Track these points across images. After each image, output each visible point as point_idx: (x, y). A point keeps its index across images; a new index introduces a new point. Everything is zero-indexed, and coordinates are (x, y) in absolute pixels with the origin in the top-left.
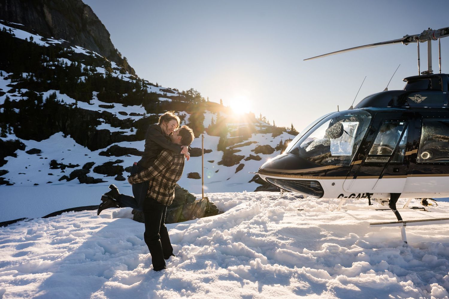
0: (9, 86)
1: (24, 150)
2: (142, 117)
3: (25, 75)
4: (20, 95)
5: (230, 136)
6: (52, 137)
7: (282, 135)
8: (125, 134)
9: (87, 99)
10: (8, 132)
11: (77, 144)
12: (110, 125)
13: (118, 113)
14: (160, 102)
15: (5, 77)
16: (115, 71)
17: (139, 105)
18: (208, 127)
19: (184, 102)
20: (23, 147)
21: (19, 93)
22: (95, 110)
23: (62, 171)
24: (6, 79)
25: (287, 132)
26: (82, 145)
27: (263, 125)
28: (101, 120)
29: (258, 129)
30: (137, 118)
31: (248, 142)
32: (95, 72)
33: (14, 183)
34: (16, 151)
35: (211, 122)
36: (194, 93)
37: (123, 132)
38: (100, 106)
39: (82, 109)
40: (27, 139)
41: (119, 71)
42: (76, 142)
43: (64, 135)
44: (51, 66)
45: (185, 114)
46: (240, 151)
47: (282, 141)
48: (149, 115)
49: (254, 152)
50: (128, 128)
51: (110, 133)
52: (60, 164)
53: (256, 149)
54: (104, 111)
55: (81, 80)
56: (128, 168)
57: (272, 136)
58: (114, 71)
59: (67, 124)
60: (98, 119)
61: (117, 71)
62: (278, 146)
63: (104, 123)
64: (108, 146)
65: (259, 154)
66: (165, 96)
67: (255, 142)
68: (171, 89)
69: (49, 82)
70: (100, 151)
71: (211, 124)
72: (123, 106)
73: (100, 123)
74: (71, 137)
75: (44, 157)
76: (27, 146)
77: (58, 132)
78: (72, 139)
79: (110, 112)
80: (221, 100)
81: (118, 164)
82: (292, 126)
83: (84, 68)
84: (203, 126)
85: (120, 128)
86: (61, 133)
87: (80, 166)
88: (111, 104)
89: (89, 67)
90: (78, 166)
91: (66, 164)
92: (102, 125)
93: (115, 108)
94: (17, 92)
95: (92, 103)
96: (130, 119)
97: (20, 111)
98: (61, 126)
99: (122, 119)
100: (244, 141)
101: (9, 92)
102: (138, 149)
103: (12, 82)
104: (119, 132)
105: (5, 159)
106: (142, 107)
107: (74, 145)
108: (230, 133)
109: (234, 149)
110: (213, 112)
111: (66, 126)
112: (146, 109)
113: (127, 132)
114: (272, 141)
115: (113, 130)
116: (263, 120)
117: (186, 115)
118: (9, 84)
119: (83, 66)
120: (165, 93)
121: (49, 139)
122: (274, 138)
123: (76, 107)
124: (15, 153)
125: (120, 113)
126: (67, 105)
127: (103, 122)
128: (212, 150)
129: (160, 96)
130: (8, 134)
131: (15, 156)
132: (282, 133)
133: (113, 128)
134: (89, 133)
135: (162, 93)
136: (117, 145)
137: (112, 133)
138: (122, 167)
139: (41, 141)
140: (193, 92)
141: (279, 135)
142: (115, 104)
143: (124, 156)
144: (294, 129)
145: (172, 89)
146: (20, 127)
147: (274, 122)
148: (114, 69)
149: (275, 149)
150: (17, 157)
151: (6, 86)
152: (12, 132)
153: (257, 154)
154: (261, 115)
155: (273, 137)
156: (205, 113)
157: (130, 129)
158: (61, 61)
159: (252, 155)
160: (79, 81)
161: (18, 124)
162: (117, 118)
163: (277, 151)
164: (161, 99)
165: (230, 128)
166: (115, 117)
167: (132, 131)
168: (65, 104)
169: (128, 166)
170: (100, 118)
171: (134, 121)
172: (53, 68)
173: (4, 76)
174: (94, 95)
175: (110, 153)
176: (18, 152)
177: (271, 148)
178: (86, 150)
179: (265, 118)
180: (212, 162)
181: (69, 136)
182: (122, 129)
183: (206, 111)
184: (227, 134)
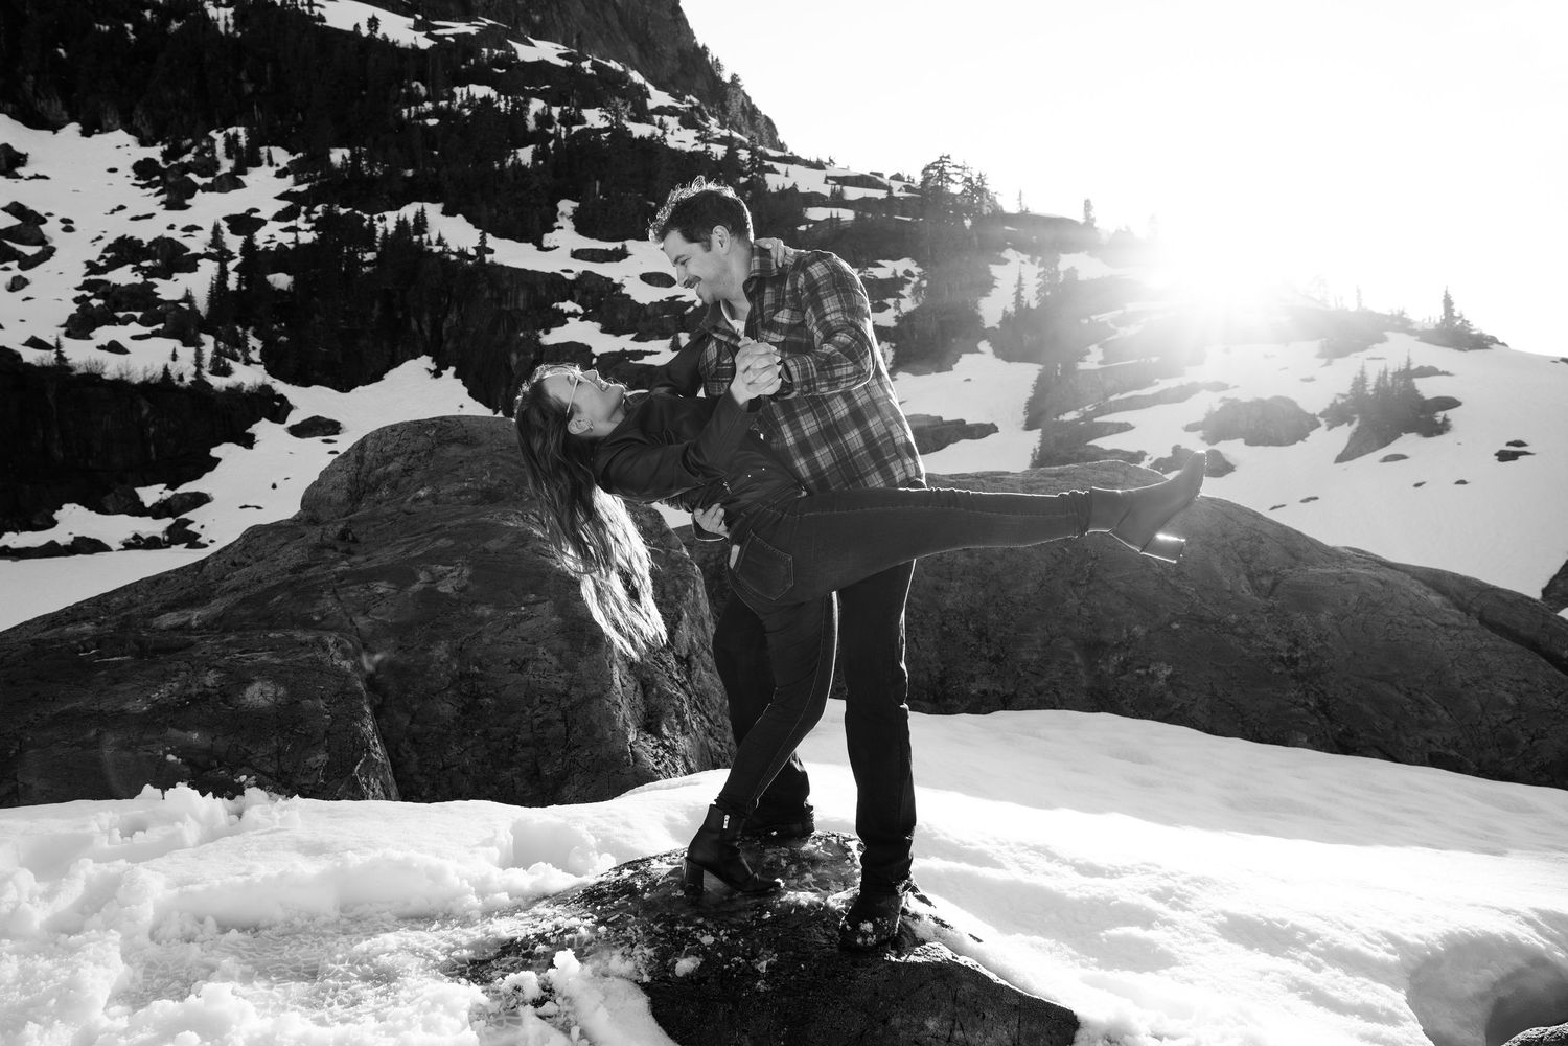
0: (282, 197)
1: (283, 421)
3: (338, 156)
4: (308, 226)
5: (1099, 363)
6: (392, 376)
7: (1375, 349)
8: (647, 360)
9: (533, 230)
10: (240, 358)
11: (469, 401)
12: (597, 326)
13: (638, 278)
14: (809, 225)
15: (280, 168)
16: (661, 120)
18: (1000, 323)
19: (909, 219)
21: (308, 220)
22: (548, 270)
24: (281, 174)
25: (1412, 332)
26: (488, 404)
28: (568, 306)
31: (1181, 388)
32: (575, 128)
33: (212, 541)
34: (254, 426)
35: (1013, 299)
36: (951, 176)
37: (641, 354)
38: (577, 255)
39: (502, 266)
40: (305, 381)
41: (677, 119)
43: (433, 367)
44: (428, 115)
45: (908, 273)
46: (1124, 427)
47: (1362, 373)
49: (1199, 433)
50: (663, 336)
51: (593, 356)
53: (1213, 416)
54: (586, 273)
55: (515, 157)
57: (1320, 356)
58: (657, 118)
59: (446, 326)
60: (557, 305)
61: (666, 119)
62: (1340, 401)
63: (579, 318)
65: (1225, 446)
66: (837, 200)
67: (1215, 387)
68: (881, 175)
69: (410, 173)
71: (1011, 309)
73: (561, 319)
74: (456, 375)
75: (342, 449)
76: (295, 408)
77: (415, 356)
78: (459, 381)
79: (607, 276)
80: (1088, 205)
82: (1448, 303)
83: (537, 113)
84: (980, 318)
85: (633, 335)
86: (426, 362)
88: (618, 245)
89: (556, 111)
92: (565, 326)
93: (630, 257)
94: (303, 217)
95: (551, 246)
96: (678, 300)
97: (295, 283)
98: (427, 333)
99: (647, 303)
100: (1158, 383)
101: (278, 217)
103: (298, 183)
104: (623, 352)
105: (215, 452)
107: (462, 406)
108: (1100, 347)
109: (1097, 420)
111: (444, 331)
113: (658, 353)
114: (1311, 379)
115: (604, 345)
118: (285, 190)
119: (536, 105)
120: (838, 187)
121: (381, 382)
122: (1329, 364)
124: (249, 431)
125: (646, 277)
126: (451, 253)
127: (574, 314)
128: (997, 424)
129: (815, 199)
130: (236, 365)
131: (248, 442)
132: (1382, 341)
133: (608, 337)
134: (514, 357)
135: (826, 190)
137: (598, 357)
139: (353, 391)
140: (947, 170)
141: (1363, 349)
142: (632, 245)
144: (1456, 314)
145: (887, 176)
146: (284, 338)
148: (661, 110)
149: (1322, 421)
150: (255, 445)
151: (276, 198)
152: (255, 356)
153: (1213, 442)
155: (1324, 361)
156: (1002, 262)
157: (668, 342)
158: (462, 95)
160: (510, 160)
161: (280, 327)
162: (628, 296)
163: (1330, 428)
164: (817, 214)
166: (621, 294)
167: (674, 345)
168: (446, 252)
170: (564, 301)
171: (691, 309)
172: (432, 122)
173: (278, 165)
174: (563, 214)
176: (263, 429)
177: (1301, 413)
181: (452, 370)
182: (639, 341)
183: (1009, 254)
184: (1089, 352)
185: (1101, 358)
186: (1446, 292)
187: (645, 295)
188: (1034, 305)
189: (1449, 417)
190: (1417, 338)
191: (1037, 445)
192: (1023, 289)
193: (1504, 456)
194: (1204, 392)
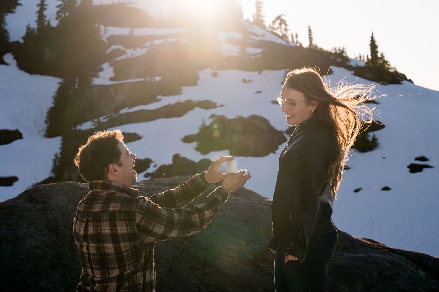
5: (111, 79)
18: (24, 38)
25: (349, 68)
31: (179, 104)
35: (35, 17)
46: (133, 138)
49: (195, 144)
53: (205, 130)
67: (206, 105)
71: (34, 26)
82: (373, 46)
84: (6, 32)
100: (160, 100)
108: (111, 65)
128: (21, 131)
144: (379, 55)
147: (310, 31)
159: (184, 158)
165: (114, 47)
177: (272, 130)
179: (283, 22)
184: (101, 69)
185: (112, 75)
186: (372, 37)
188: (54, 23)
189: (377, 137)
190: (353, 72)
191: (59, 151)
192: (45, 9)
193: (414, 169)
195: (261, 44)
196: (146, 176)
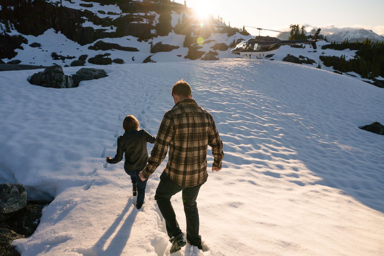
2: (118, 16)
6: (46, 32)
7: (235, 35)
8: (107, 31)
10: (11, 28)
11: (67, 39)
12: (92, 23)
13: (97, 12)
14: (133, 2)
17: (114, 4)
19: (153, 2)
20: (26, 42)
22: (77, 9)
23: (63, 61)
25: (239, 32)
26: (72, 40)
27: (220, 25)
28: (85, 18)
29: (216, 29)
30: (114, 17)
31: (209, 41)
35: (177, 22)
37: (105, 30)
38: (81, 5)
39: (67, 8)
40: (27, 34)
42: (67, 37)
43: (55, 31)
46: (202, 47)
47: (235, 40)
48: (124, 14)
49: (213, 49)
50: (109, 26)
51: (94, 30)
52: (60, 56)
53: (214, 46)
54: (86, 10)
56: (115, 60)
57: (228, 36)
59: (56, 21)
60: (82, 17)
62: (232, 44)
63: (88, 21)
64: (94, 41)
65: (217, 51)
67: (214, 41)
70: (88, 45)
71: (177, 24)
72: (100, 5)
73: (83, 21)
75: (45, 50)
76: (28, 40)
77: (50, 28)
78: (63, 35)
79: (91, 11)
80: (185, 2)
81: (107, 57)
82: (244, 27)
84: (171, 25)
85: (101, 25)
86: (52, 30)
87: (76, 57)
88: (90, 3)
90: (74, 57)
91: (65, 56)
92: (85, 23)
93: (93, 6)
95: (73, 2)
96: (109, 18)
98: (51, 23)
99: (102, 18)
102: (120, 45)
104: (101, 29)
105: (15, 51)
106: (117, 7)
107: (66, 40)
108: (193, 32)
109: (197, 46)
110: (178, 13)
111: (55, 23)
112: (121, 9)
113: (108, 30)
114: (227, 40)
115: (96, 27)
116: (220, 20)
117: (156, 15)
121: (43, 34)
122: (229, 37)
123: (61, 5)
124: (21, 46)
125: (99, 12)
126: (53, 3)
127: (86, 20)
128: (179, 46)
130: (11, 30)
132: (236, 33)
133: (96, 26)
134: (77, 30)
136: (102, 41)
137: (96, 30)
138: (110, 59)
139: (38, 36)
141: (233, 35)
142: (94, 4)
143: (110, 50)
144: (245, 30)
146: (18, 23)
149: (229, 47)
152: (13, 28)
153: (215, 50)
154: (219, 17)
155: (228, 37)
156: (172, 13)
157: (110, 27)
159: (211, 51)
161: (16, 20)
162: (98, 16)
163: (230, 48)
165: (193, 28)
166: (96, 16)
167: (112, 28)
168: (51, 3)
169: (116, 59)
170: (83, 17)
171: (113, 20)
175: (97, 48)
176: (23, 45)
177: (227, 46)
178: (76, 45)
180: (180, 56)
181: (60, 32)
182: (103, 27)
183: (173, 11)
184: (191, 33)
185: (194, 34)
187: (101, 16)
188: (181, 23)
191: (188, 50)
194: (212, 42)
195: (222, 27)
196: (205, 54)
